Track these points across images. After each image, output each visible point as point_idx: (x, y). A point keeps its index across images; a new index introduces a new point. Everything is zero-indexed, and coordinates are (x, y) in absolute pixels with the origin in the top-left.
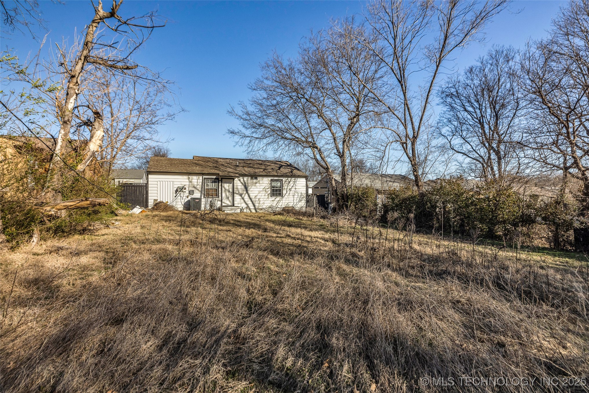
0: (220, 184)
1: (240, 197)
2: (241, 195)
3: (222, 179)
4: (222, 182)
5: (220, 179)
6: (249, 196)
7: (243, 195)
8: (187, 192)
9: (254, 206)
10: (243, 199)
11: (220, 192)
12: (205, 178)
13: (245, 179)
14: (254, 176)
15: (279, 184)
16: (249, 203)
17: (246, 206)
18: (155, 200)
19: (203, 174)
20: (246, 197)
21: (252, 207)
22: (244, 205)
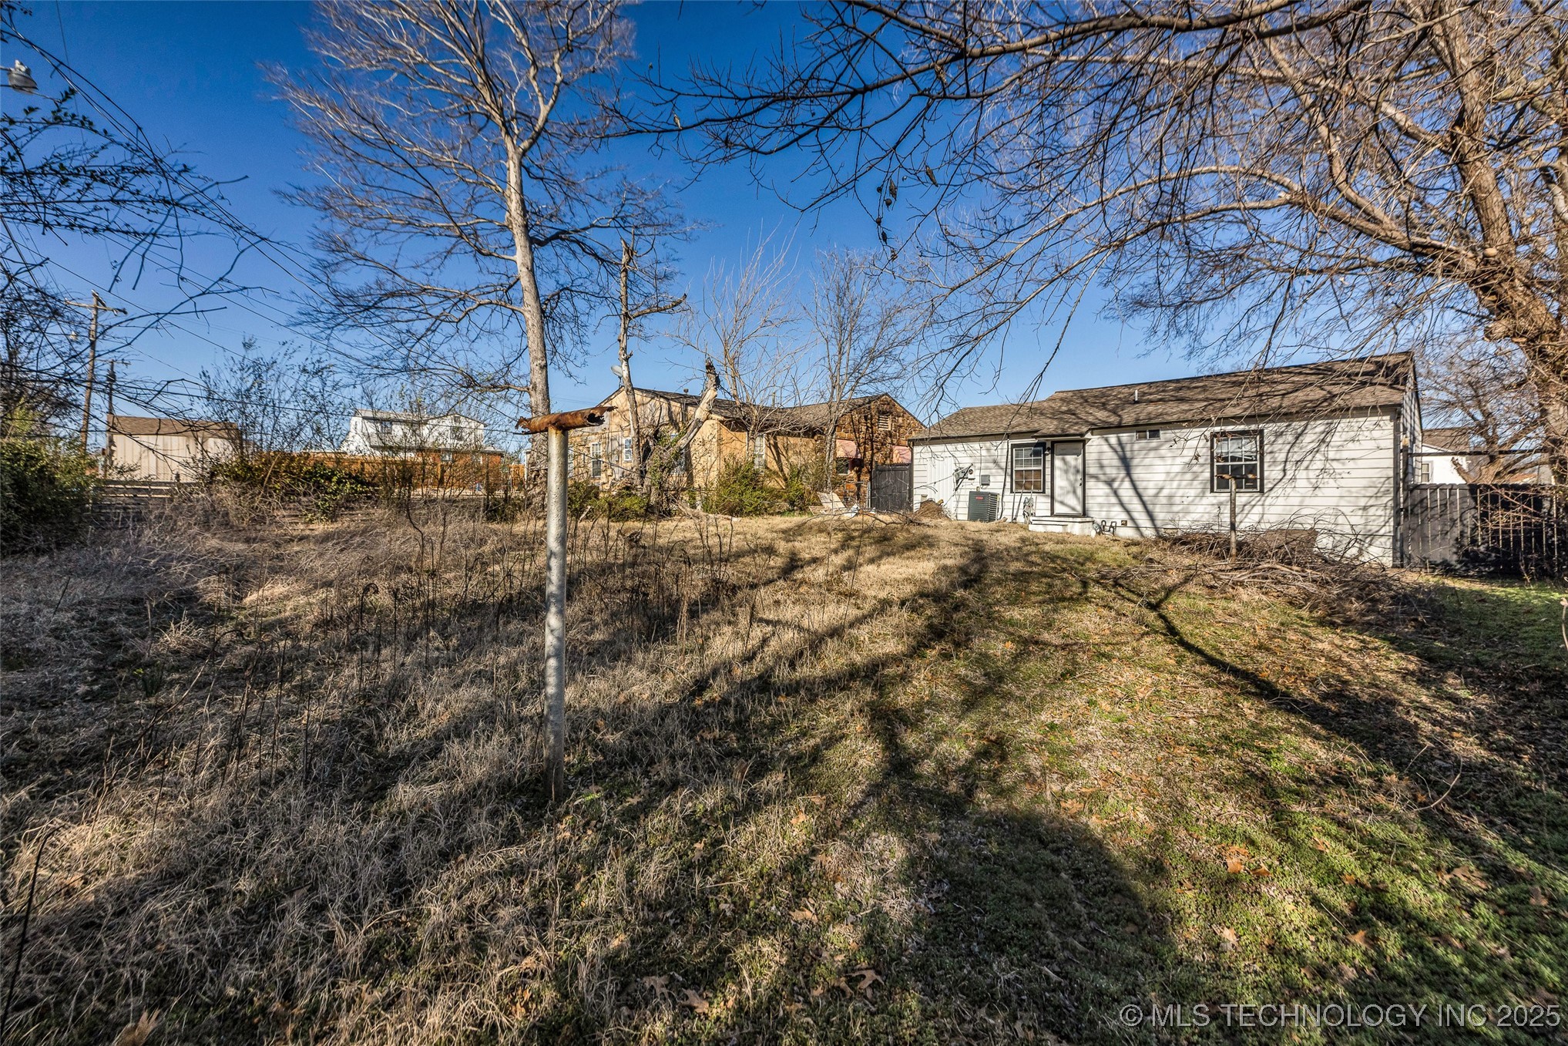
0: (1048, 458)
1: (1106, 489)
2: (1109, 483)
3: (1053, 443)
4: (1053, 454)
5: (1049, 445)
6: (1135, 488)
7: (1116, 485)
8: (978, 479)
9: (1151, 517)
10: (1116, 493)
11: (1048, 478)
12: (1013, 446)
13: (1125, 437)
14: (1149, 429)
15: (1248, 447)
16: (1136, 507)
17: (1124, 516)
18: (924, 496)
19: (1009, 436)
20: (1126, 491)
21: (1143, 521)
22: (1119, 515)
